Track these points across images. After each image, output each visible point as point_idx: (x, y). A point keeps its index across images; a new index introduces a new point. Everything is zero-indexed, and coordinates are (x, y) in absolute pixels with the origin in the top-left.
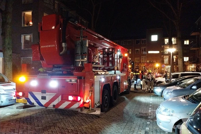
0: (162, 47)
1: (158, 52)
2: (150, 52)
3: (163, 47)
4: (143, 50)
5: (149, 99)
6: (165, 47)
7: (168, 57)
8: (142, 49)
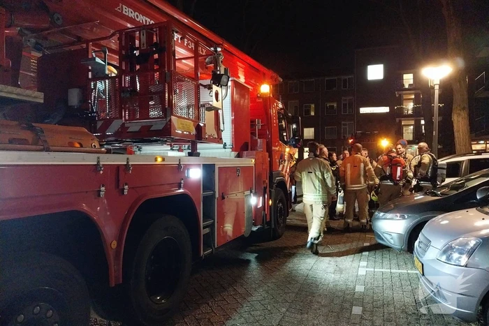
0: (397, 96)
1: (385, 110)
2: (363, 110)
3: (400, 95)
4: (345, 105)
5: (355, 264)
6: (405, 97)
7: (413, 122)
8: (343, 102)
